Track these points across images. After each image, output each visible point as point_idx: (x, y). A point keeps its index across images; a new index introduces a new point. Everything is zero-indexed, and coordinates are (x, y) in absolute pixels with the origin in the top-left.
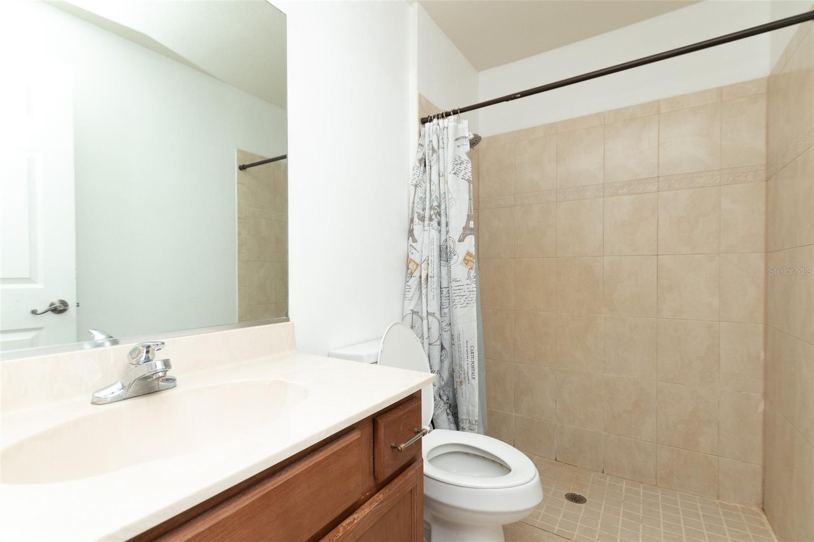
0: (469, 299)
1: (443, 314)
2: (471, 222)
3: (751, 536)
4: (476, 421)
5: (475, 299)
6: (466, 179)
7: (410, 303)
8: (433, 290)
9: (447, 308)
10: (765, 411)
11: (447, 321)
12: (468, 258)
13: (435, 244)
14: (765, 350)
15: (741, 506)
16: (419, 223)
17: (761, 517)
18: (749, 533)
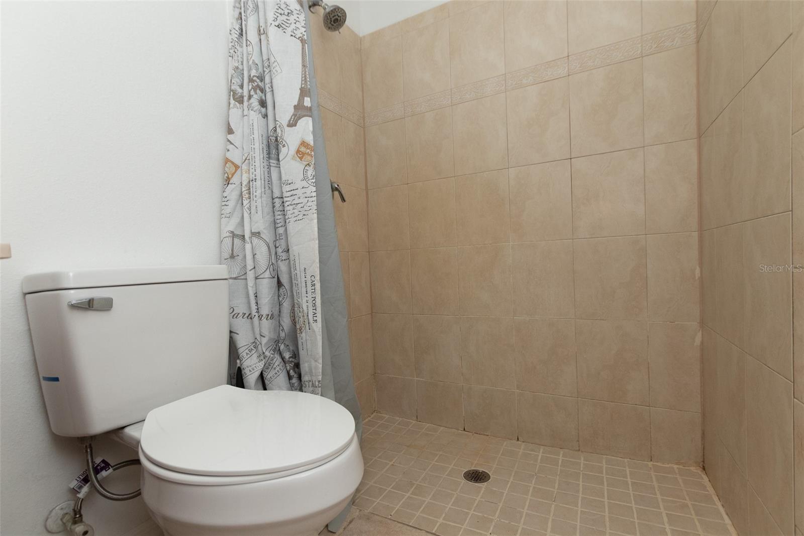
0: (306, 208)
1: (278, 236)
2: (305, 98)
3: (690, 506)
4: (319, 381)
5: (315, 207)
6: (297, 37)
7: (228, 222)
8: (255, 199)
9: (282, 226)
10: (702, 343)
11: (284, 246)
12: (303, 149)
13: (256, 132)
14: (701, 264)
15: (678, 466)
16: (235, 105)
17: (703, 479)
18: (689, 503)
